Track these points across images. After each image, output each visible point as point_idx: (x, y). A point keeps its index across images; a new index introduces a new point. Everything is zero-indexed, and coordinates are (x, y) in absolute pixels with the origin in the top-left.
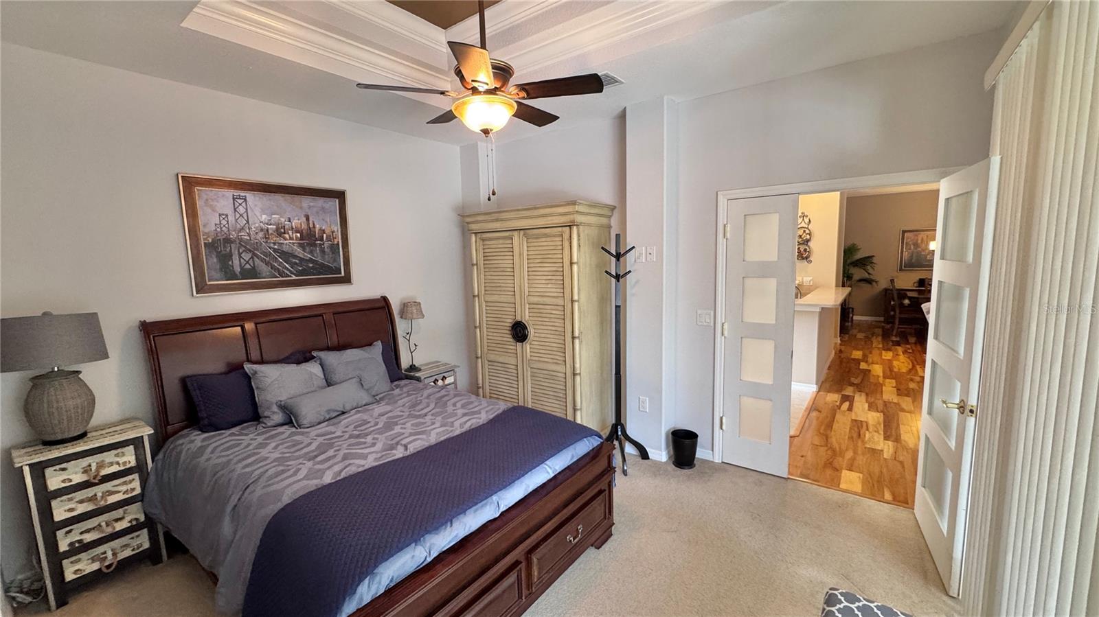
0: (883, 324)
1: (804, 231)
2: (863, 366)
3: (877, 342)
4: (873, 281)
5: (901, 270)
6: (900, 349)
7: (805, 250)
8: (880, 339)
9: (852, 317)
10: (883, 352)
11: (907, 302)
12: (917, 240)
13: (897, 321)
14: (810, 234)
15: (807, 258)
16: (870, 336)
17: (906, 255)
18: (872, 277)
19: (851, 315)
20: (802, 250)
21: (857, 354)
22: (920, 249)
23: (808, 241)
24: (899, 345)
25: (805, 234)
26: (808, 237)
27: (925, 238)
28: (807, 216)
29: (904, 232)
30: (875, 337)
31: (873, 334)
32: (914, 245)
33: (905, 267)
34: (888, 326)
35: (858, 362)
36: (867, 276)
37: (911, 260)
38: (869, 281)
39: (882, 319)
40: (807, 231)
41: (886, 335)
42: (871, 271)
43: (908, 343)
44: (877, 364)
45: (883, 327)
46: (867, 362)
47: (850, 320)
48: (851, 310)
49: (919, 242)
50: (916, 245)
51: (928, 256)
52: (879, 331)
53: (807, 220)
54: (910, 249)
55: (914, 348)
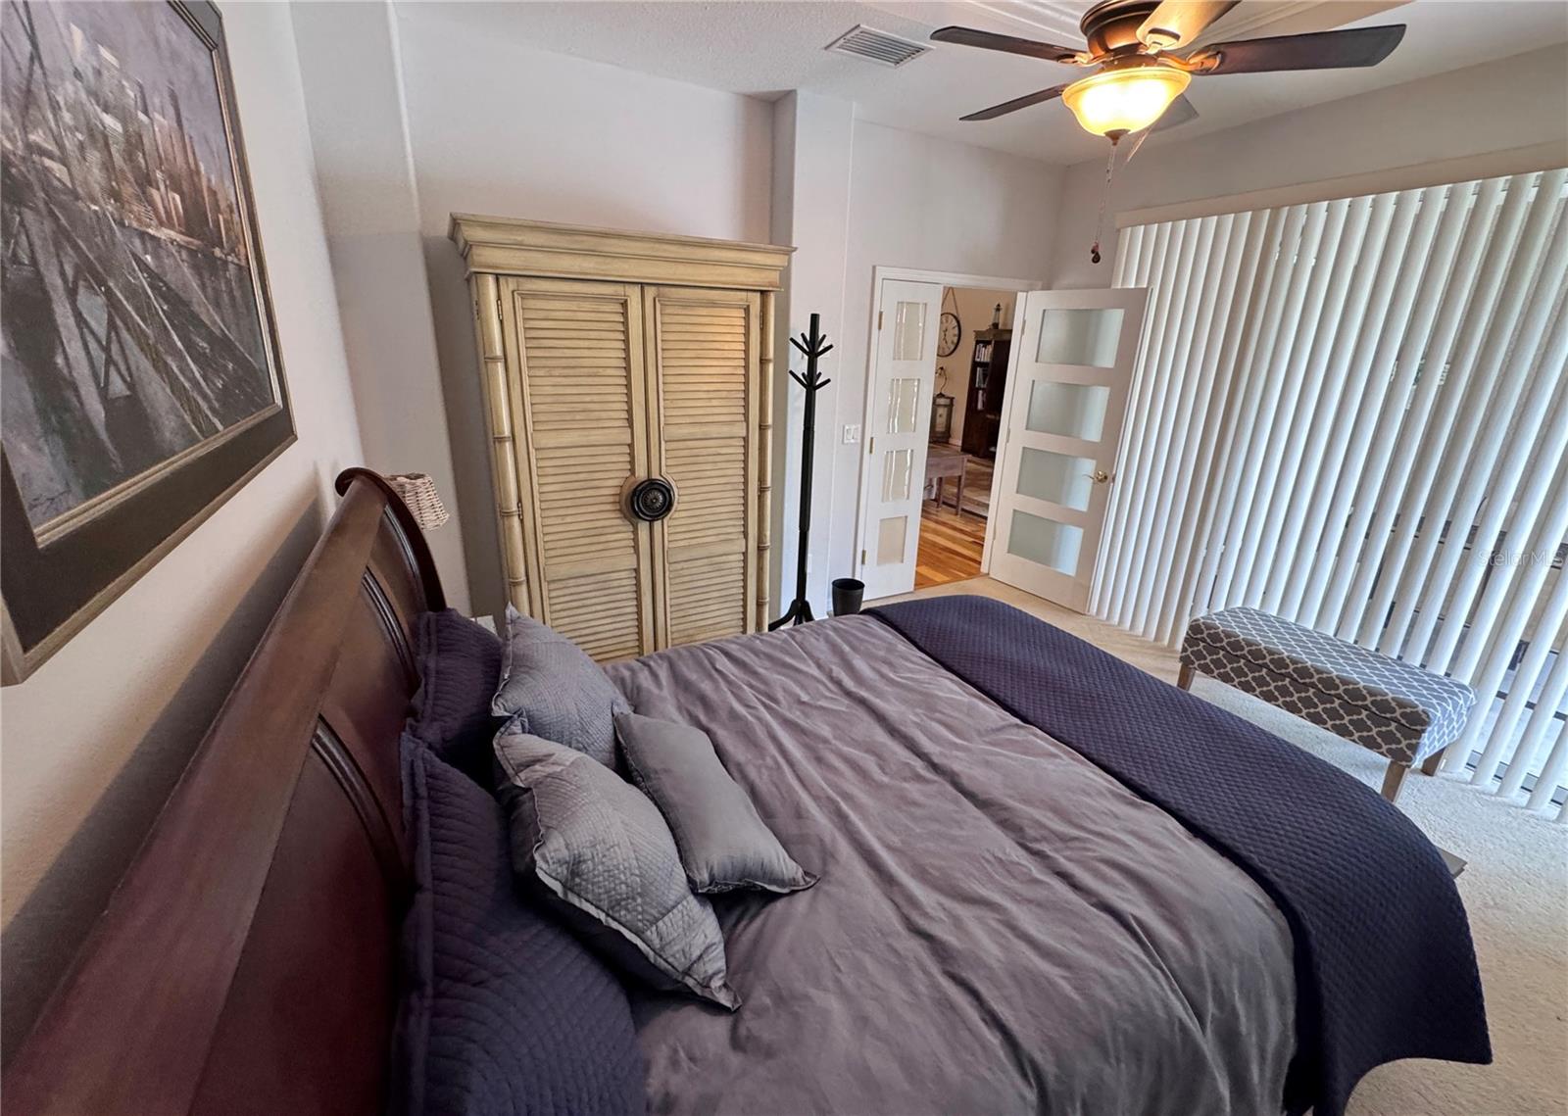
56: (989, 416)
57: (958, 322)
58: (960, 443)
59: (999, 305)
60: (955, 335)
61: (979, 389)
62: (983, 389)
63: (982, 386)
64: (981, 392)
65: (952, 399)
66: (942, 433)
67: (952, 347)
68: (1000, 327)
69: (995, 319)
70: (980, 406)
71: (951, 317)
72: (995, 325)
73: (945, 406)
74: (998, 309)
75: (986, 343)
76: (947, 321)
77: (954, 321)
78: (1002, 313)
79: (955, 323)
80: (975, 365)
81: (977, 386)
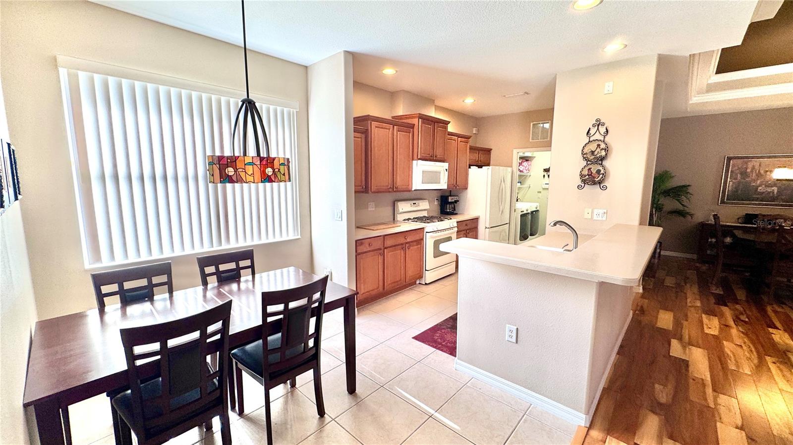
0: (698, 265)
1: (599, 145)
2: (676, 349)
3: (693, 300)
4: (688, 213)
5: (723, 202)
6: (727, 311)
7: (598, 172)
8: (695, 289)
10: (703, 316)
11: (728, 240)
12: (746, 169)
14: (606, 150)
15: (600, 183)
16: (683, 284)
17: (730, 184)
18: (686, 209)
20: (594, 172)
21: (665, 320)
22: (748, 179)
23: (602, 159)
24: (726, 305)
25: (598, 150)
26: (603, 153)
27: (757, 167)
28: (603, 124)
29: (729, 159)
30: (688, 285)
31: (686, 280)
32: (741, 174)
33: (727, 200)
34: (704, 268)
35: (666, 336)
36: (681, 208)
37: (738, 191)
38: (681, 213)
39: (695, 257)
40: (603, 146)
41: (703, 285)
42: (685, 202)
43: (736, 301)
44: (698, 346)
45: (697, 270)
46: (680, 339)
49: (749, 170)
50: (744, 173)
51: (760, 188)
53: (602, 130)
54: (736, 179)
55: (748, 312)
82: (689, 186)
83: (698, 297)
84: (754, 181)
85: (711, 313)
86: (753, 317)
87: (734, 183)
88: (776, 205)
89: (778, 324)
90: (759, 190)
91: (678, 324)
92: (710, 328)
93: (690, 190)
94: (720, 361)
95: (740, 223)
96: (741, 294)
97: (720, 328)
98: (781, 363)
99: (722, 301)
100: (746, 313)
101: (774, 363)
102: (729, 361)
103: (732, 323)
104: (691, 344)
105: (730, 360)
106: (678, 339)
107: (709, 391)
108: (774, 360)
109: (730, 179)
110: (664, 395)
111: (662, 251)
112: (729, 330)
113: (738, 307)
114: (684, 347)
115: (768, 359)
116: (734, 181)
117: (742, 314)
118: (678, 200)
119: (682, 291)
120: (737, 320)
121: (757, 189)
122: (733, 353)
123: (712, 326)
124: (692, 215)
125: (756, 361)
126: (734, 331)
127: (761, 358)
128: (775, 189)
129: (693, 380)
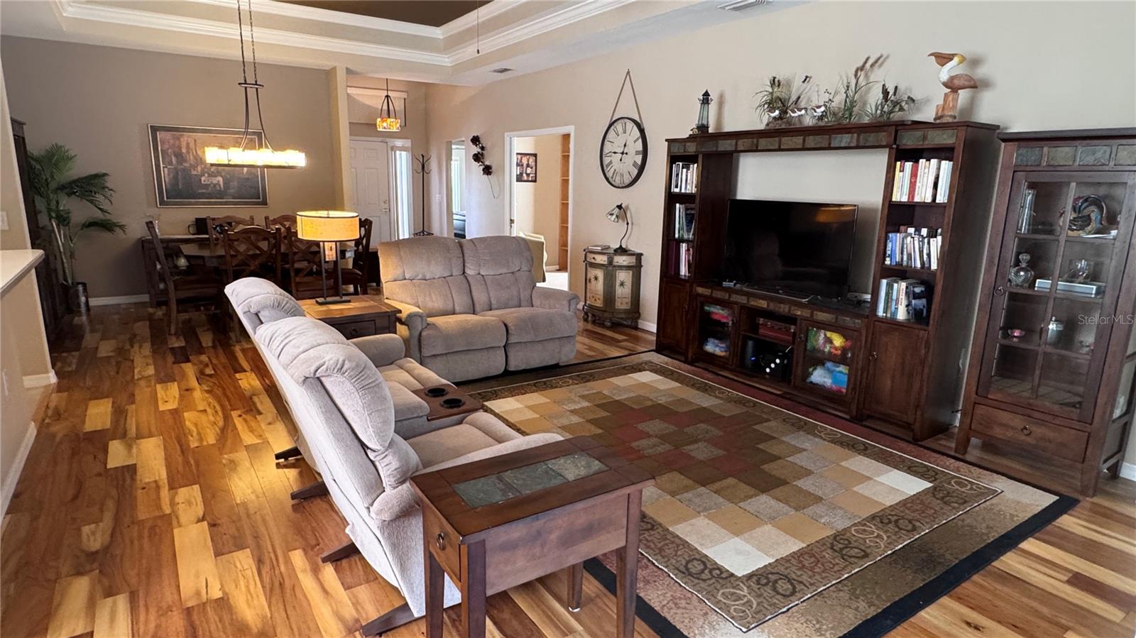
0: (151, 310)
2: (117, 455)
3: (144, 365)
4: (115, 225)
5: (162, 202)
6: (189, 369)
8: (147, 349)
9: (87, 302)
10: (159, 387)
11: (182, 262)
12: (180, 148)
13: (174, 306)
16: (128, 347)
17: (165, 173)
18: (108, 217)
19: (83, 299)
21: (98, 414)
22: (186, 165)
24: (188, 361)
27: (192, 145)
29: (155, 130)
30: (136, 346)
31: (132, 340)
32: (176, 156)
33: (167, 198)
34: (160, 313)
35: (101, 441)
36: (98, 215)
37: (177, 184)
38: (106, 226)
39: (145, 298)
41: (158, 336)
42: (105, 205)
43: (201, 350)
44: (150, 435)
45: (150, 318)
46: (124, 436)
47: (83, 309)
48: (80, 288)
49: (184, 151)
50: (179, 155)
51: (203, 179)
52: (142, 328)
54: (171, 163)
55: (215, 361)
56: (700, 290)
57: (642, 131)
58: (653, 328)
59: (706, 94)
60: (637, 153)
61: (681, 240)
62: (687, 241)
63: (686, 237)
64: (684, 247)
65: (639, 256)
66: (626, 311)
67: (635, 172)
68: (711, 130)
69: (701, 118)
70: (684, 271)
71: (630, 125)
72: (703, 128)
73: (628, 268)
74: (706, 99)
75: (688, 160)
76: (625, 132)
77: (635, 128)
78: (713, 107)
79: (637, 133)
80: (672, 199)
81: (677, 236)
82: (105, 175)
83: (150, 361)
84: (195, 167)
85: (167, 379)
86: (219, 366)
87: (169, 169)
88: (226, 203)
89: (245, 364)
90: (203, 182)
91: (119, 413)
92: (167, 402)
93: (110, 183)
94: (179, 442)
95: (193, 234)
96: (207, 339)
97: (181, 396)
98: (247, 412)
99: (182, 356)
100: (211, 363)
101: (240, 416)
102: (190, 437)
103: (194, 383)
104: (139, 436)
105: (192, 436)
106: (120, 439)
107: (165, 493)
108: (239, 412)
109: (163, 164)
110: (98, 535)
111: (90, 299)
112: (191, 394)
113: (204, 358)
114: (129, 447)
115: (234, 414)
116: (168, 167)
117: (207, 365)
118: (91, 201)
119: (126, 359)
120: (201, 376)
121: (201, 180)
122: (196, 425)
123: (169, 396)
124: (122, 227)
125: (221, 423)
126: (198, 394)
127: (227, 418)
128: (220, 179)
129: (144, 488)
